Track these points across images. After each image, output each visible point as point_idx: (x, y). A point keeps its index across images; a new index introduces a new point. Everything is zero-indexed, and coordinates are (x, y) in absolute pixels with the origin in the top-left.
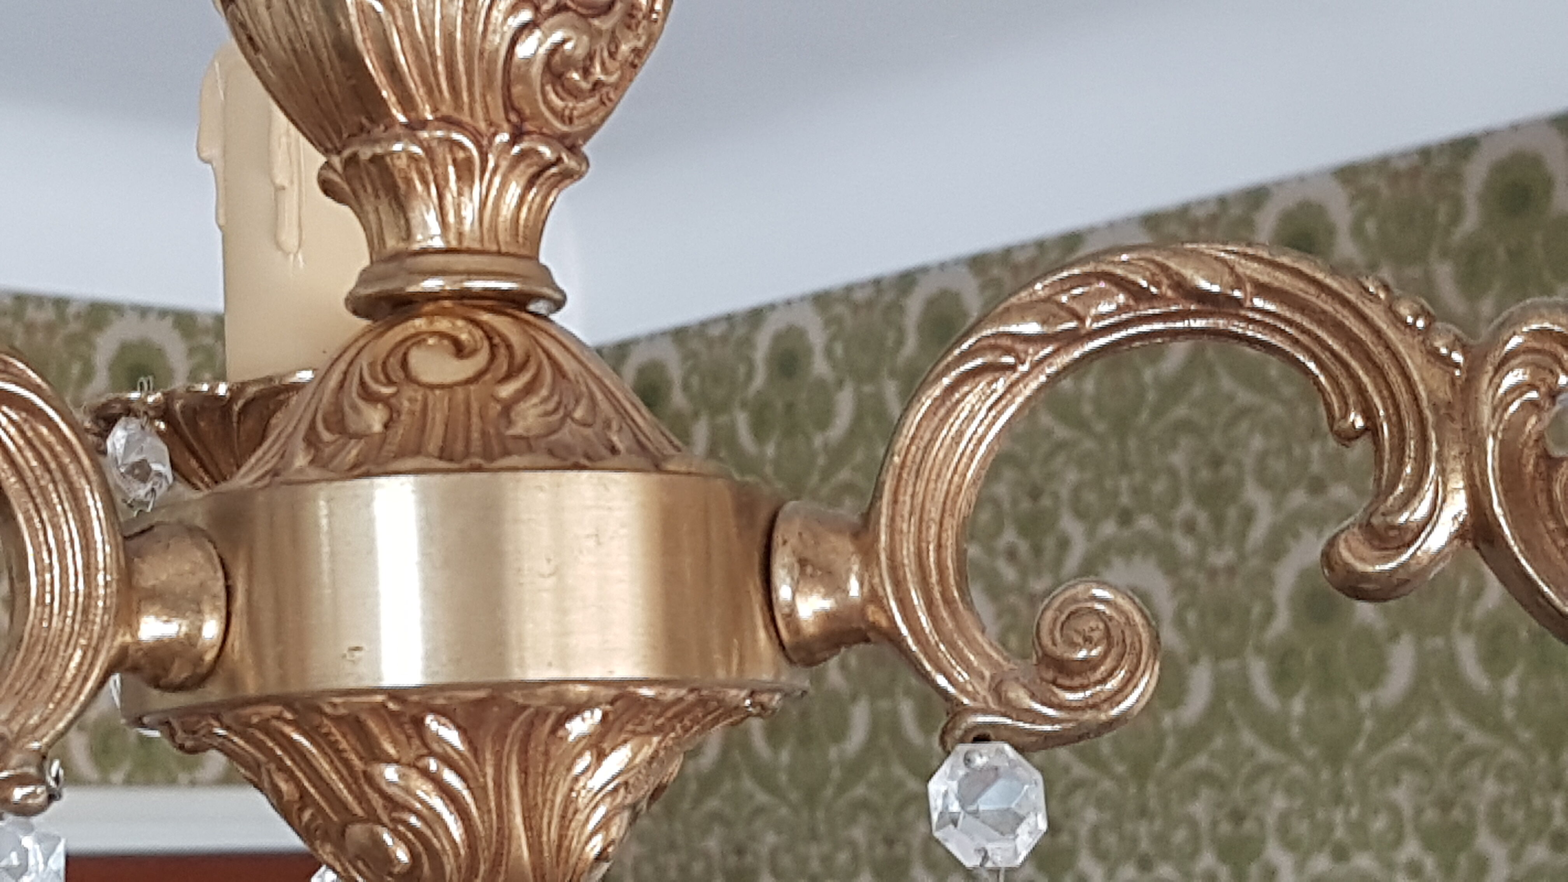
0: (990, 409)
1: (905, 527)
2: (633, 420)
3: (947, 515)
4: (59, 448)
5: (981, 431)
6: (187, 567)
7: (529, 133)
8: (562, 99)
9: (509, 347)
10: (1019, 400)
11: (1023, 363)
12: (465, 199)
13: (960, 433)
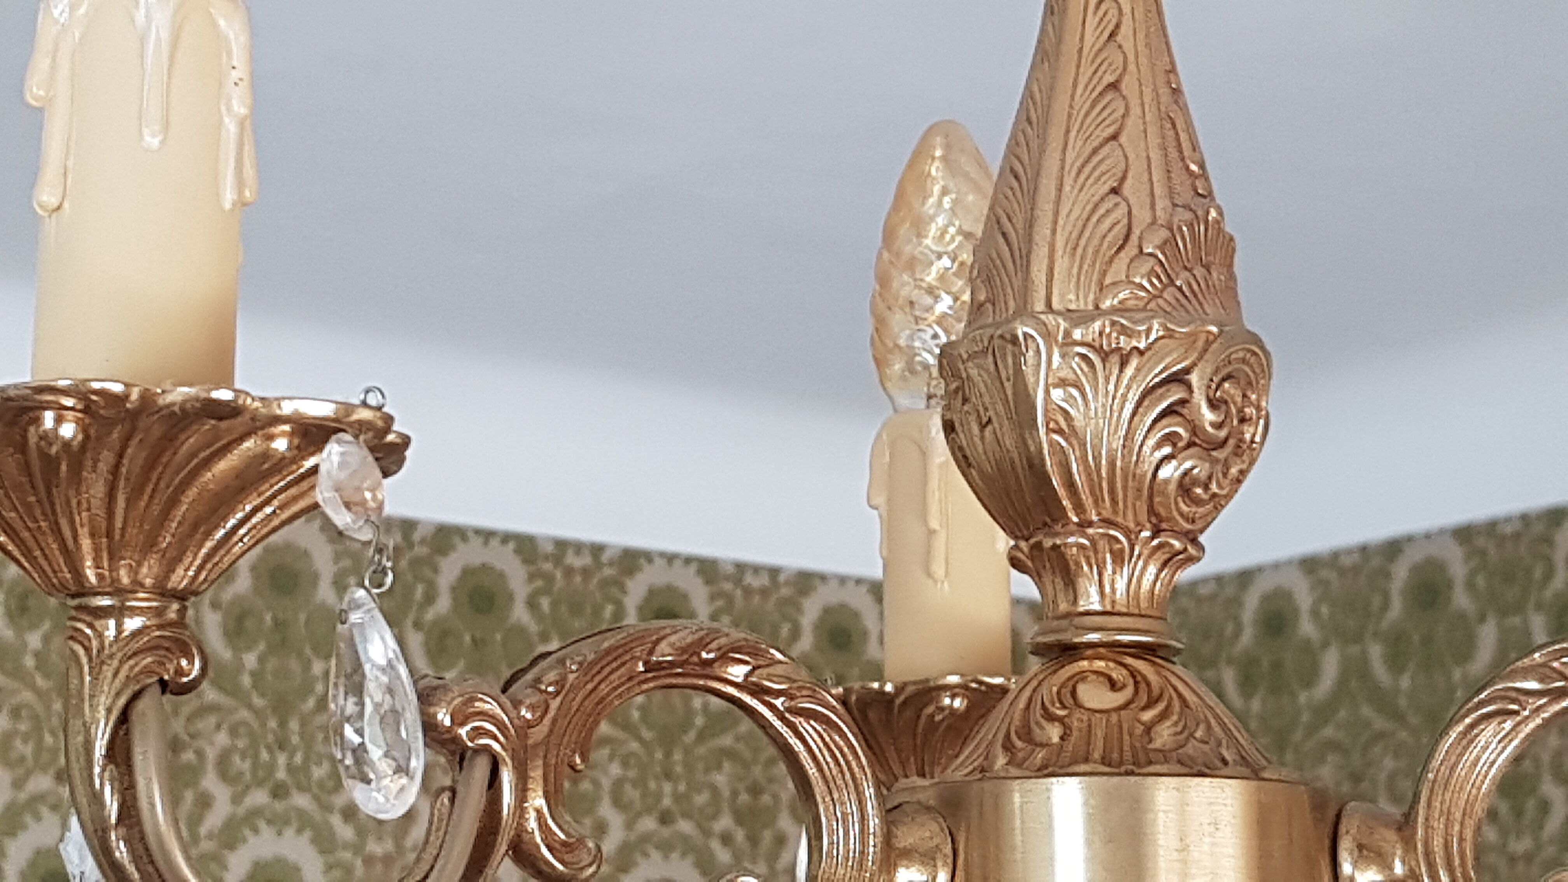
0: (1499, 742)
1: (1436, 825)
2: (1237, 740)
3: (1466, 817)
4: (846, 749)
5: (1492, 757)
6: (928, 834)
7: (1164, 530)
8: (1188, 506)
9: (1148, 684)
10: (1522, 735)
11: (1525, 709)
12: (1118, 577)
13: (1478, 758)
